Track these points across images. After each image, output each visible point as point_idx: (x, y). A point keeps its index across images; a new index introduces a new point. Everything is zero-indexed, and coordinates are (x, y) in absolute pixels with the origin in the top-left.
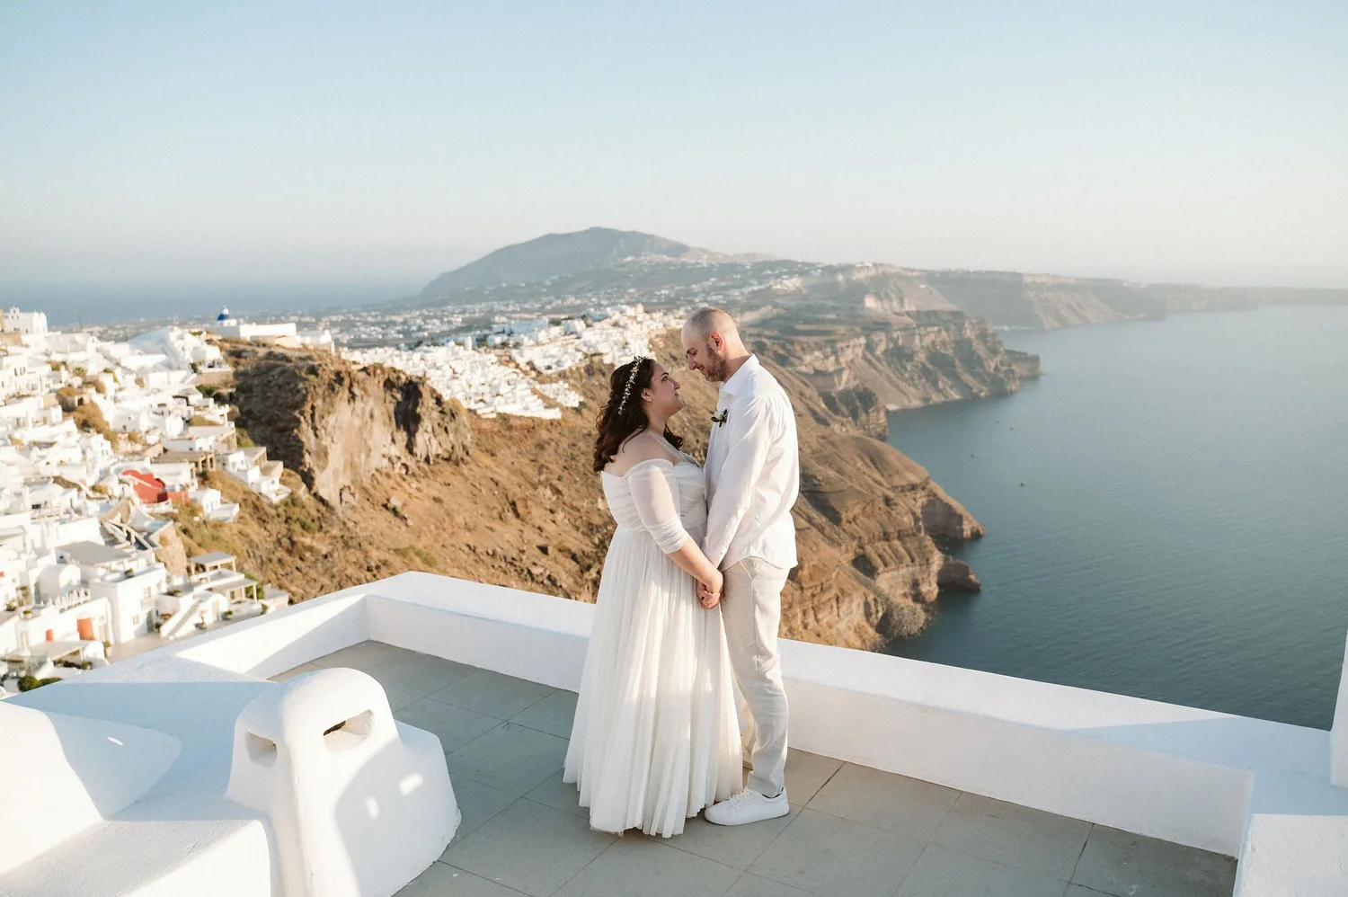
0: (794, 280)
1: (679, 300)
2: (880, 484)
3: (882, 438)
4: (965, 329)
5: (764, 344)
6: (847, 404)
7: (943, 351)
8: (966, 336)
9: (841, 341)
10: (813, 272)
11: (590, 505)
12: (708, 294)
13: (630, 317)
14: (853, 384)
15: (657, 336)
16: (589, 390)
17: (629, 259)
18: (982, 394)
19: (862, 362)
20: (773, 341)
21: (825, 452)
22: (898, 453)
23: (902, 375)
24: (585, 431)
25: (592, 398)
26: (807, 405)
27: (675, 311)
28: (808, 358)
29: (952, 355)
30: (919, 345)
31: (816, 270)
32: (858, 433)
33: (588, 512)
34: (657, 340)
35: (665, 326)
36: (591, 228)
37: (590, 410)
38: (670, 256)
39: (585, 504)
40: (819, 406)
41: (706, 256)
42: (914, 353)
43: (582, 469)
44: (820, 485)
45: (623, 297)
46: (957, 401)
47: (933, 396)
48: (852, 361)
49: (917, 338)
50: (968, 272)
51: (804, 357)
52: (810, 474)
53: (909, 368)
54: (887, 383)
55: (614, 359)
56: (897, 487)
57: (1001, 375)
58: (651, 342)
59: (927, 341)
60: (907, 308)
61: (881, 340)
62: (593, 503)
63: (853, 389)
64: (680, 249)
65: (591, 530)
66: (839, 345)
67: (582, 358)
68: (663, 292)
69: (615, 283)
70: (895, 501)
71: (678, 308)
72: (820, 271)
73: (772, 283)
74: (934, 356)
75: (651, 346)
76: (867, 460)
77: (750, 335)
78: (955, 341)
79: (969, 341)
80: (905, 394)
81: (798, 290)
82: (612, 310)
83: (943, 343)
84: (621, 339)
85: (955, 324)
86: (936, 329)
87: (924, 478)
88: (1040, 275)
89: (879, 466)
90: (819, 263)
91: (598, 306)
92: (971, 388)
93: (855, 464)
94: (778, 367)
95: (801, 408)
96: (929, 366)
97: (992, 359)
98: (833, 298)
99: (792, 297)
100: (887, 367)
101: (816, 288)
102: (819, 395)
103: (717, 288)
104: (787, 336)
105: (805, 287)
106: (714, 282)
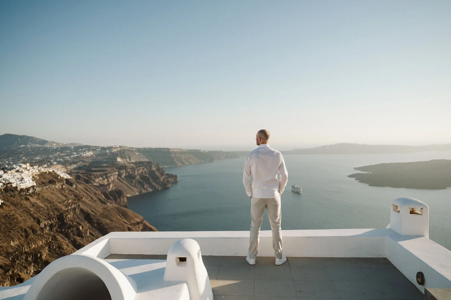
0: (90, 152)
1: (44, 161)
2: (126, 223)
3: (125, 206)
4: (153, 167)
5: (80, 176)
6: (112, 196)
7: (145, 175)
8: (153, 170)
9: (109, 173)
10: (97, 150)
11: (7, 245)
12: (56, 158)
13: (23, 168)
14: (114, 189)
15: (36, 175)
16: (5, 198)
17: (22, 146)
18: (160, 189)
19: (117, 180)
20: (83, 175)
21: (105, 214)
22: (132, 212)
23: (132, 184)
24: (4, 215)
25: (7, 201)
26: (97, 197)
27: (43, 165)
28: (97, 180)
29: (148, 176)
30: (137, 174)
31: (98, 149)
32: (117, 206)
33: (6, 248)
34: (36, 176)
35: (39, 171)
36: (5, 134)
37: (6, 206)
38: (40, 145)
39: (5, 244)
40: (102, 197)
41: (55, 145)
42: (135, 176)
43: (3, 230)
44: (104, 226)
45: (20, 161)
46: (151, 192)
47: (143, 191)
48: (113, 180)
49: (136, 171)
50: (152, 148)
51: (95, 180)
52: (100, 222)
53: (134, 182)
54: (126, 187)
55: (17, 185)
56: (132, 224)
57: (165, 182)
58: (33, 177)
59: (140, 172)
60: (132, 161)
61: (123, 173)
62: (9, 244)
63: (114, 190)
64: (45, 142)
65: (8, 255)
66: (109, 175)
67: (3, 185)
68: (37, 158)
69: (16, 156)
70: (132, 229)
71: (44, 164)
72: (100, 149)
73: (82, 154)
74: (142, 177)
75: (33, 179)
76: (121, 215)
77: (74, 173)
78: (149, 172)
79: (154, 171)
80: (133, 191)
81: (92, 156)
82: (16, 166)
83: (145, 172)
84: (20, 177)
85: (149, 166)
86: (143, 168)
87: (142, 219)
88: (175, 149)
89: (126, 217)
90: (99, 146)
91: (9, 164)
92: (156, 187)
93: (117, 217)
94: (86, 184)
95: (95, 198)
96: (141, 180)
97: (162, 177)
98: (106, 159)
99: (90, 158)
100: (126, 182)
101: (98, 155)
102: (102, 193)
103: (60, 156)
104: (88, 173)
105: (94, 155)
106: (58, 154)
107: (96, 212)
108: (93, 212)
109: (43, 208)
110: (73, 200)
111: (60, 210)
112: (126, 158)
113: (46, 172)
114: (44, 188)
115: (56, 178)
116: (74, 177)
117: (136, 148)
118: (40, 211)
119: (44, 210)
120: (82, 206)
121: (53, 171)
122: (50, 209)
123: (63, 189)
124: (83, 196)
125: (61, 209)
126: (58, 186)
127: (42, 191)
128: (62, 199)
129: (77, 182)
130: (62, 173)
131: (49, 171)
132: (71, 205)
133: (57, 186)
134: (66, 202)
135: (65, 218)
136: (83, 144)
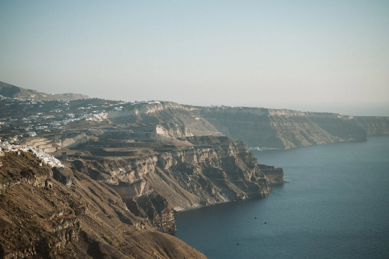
0: (102, 114)
1: (13, 129)
3: (171, 232)
4: (230, 150)
5: (81, 162)
6: (144, 207)
7: (214, 166)
9: (139, 159)
10: (116, 108)
12: (36, 124)
14: (147, 193)
19: (155, 175)
20: (87, 160)
21: (130, 245)
22: (184, 244)
26: (114, 209)
27: (11, 138)
28: (114, 173)
29: (221, 169)
30: (197, 162)
31: (118, 106)
32: (153, 230)
35: (3, 149)
38: (6, 96)
40: (123, 209)
41: (34, 96)
42: (193, 167)
47: (208, 200)
48: (147, 174)
49: (195, 157)
50: (230, 108)
51: (111, 172)
53: (190, 180)
54: (174, 191)
57: (257, 183)
59: (202, 159)
60: (187, 135)
61: (168, 159)
63: (149, 196)
66: (138, 163)
71: (13, 136)
72: (121, 107)
73: (85, 116)
74: (208, 170)
76: (162, 250)
78: (221, 159)
79: (233, 159)
80: (188, 199)
81: (105, 122)
83: (214, 160)
85: (222, 146)
86: (209, 149)
88: (280, 110)
89: (171, 254)
90: (120, 101)
92: (236, 194)
94: (92, 180)
95: (110, 211)
96: (204, 177)
97: (249, 172)
98: (132, 127)
99: (101, 127)
100: (174, 179)
101: (118, 120)
102: (124, 201)
103: (43, 120)
104: (97, 157)
105: (110, 119)
106: (40, 115)
107: (112, 240)
108: (106, 239)
109: (11, 225)
110: (67, 213)
111: (41, 231)
112: (175, 129)
113: (17, 153)
114: (13, 184)
115: (34, 166)
116: (69, 165)
117: (196, 107)
118: (4, 231)
119: (13, 230)
120: (84, 226)
121: (30, 151)
122: (22, 228)
123: (47, 189)
124: (86, 205)
125: (44, 230)
126: (39, 181)
127: (8, 191)
128: (45, 209)
129: (75, 176)
130: (46, 157)
131: (21, 151)
132: (63, 223)
133: (37, 181)
134: (53, 217)
135: (51, 249)
136: (87, 96)
